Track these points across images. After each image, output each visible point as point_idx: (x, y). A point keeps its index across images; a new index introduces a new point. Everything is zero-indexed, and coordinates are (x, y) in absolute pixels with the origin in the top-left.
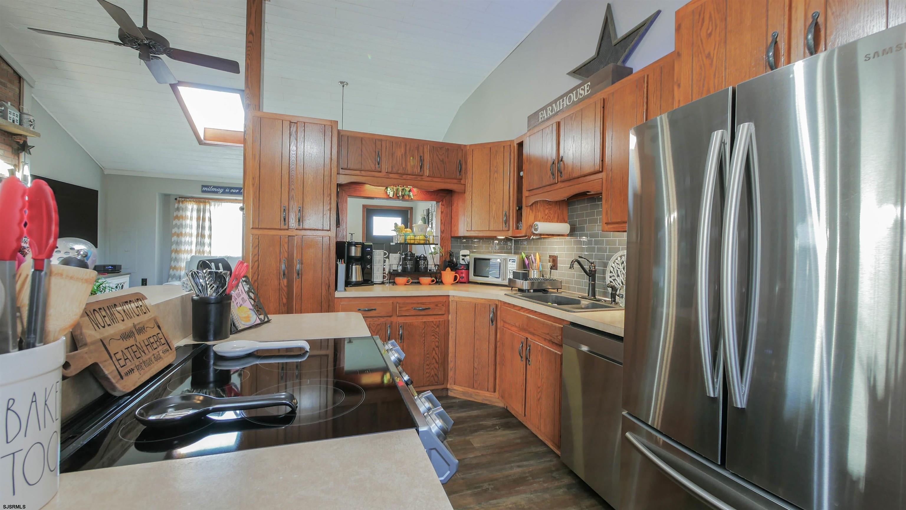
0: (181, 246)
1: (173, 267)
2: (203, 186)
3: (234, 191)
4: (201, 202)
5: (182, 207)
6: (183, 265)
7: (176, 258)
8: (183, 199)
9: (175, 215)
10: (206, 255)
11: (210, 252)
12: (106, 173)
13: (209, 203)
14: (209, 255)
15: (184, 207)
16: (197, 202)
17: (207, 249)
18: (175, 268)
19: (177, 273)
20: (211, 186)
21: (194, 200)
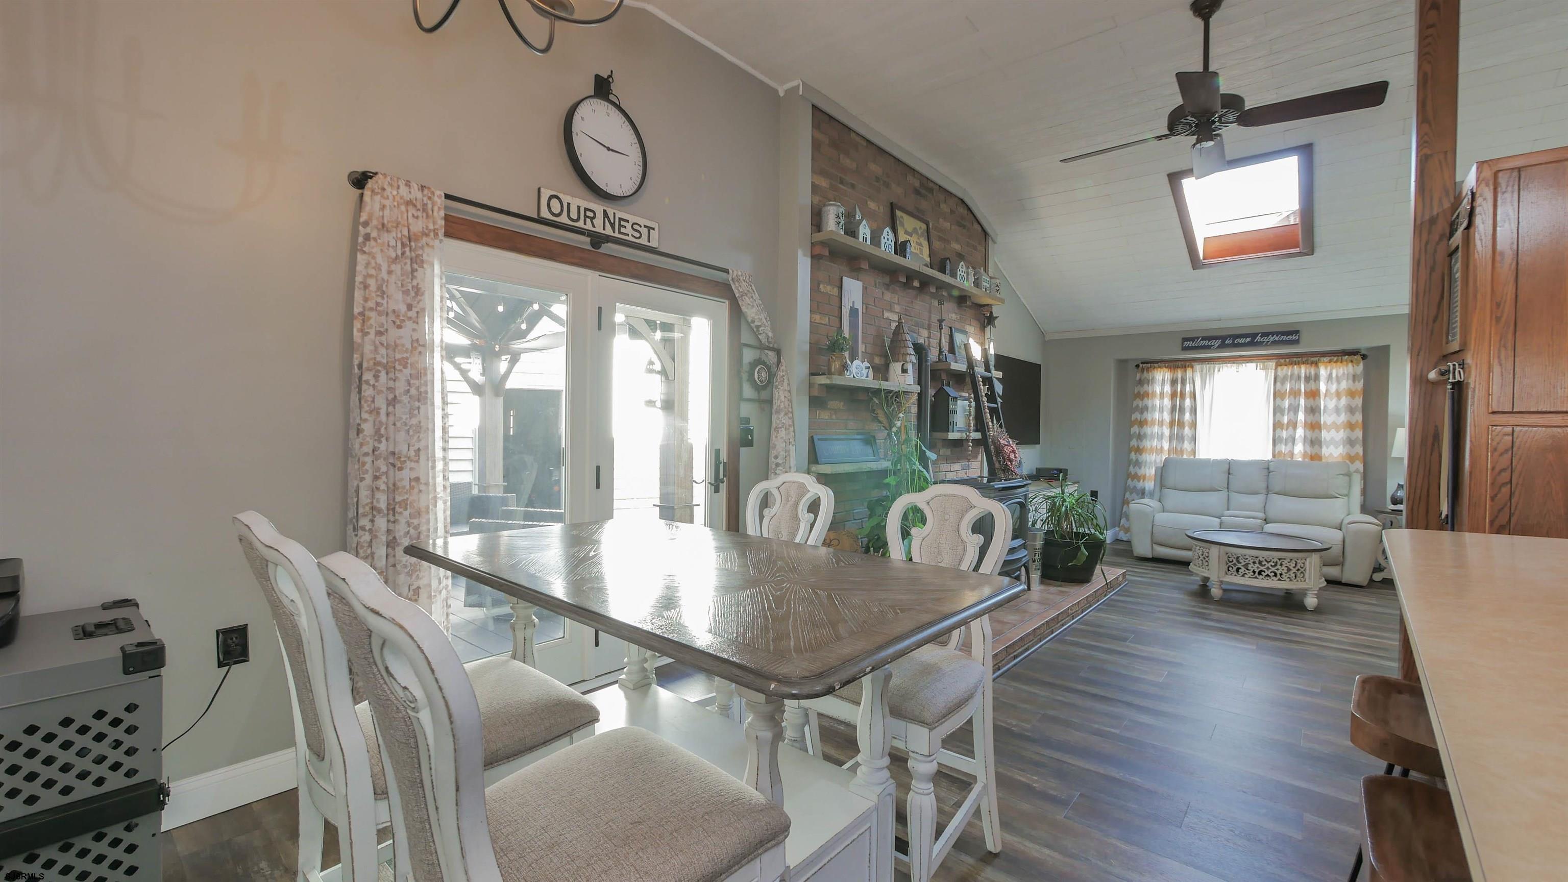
0: (1144, 440)
1: (1133, 474)
2: (1185, 340)
3: (1242, 341)
4: (1178, 367)
5: (1147, 377)
6: (1151, 472)
7: (1137, 460)
8: (1149, 365)
9: (1136, 391)
10: (1185, 457)
11: (1194, 452)
12: (1047, 339)
13: (1192, 367)
14: (1192, 457)
15: (1150, 378)
16: (1170, 368)
17: (1187, 445)
18: (1136, 477)
19: (1140, 485)
20: (1198, 338)
21: (1167, 365)
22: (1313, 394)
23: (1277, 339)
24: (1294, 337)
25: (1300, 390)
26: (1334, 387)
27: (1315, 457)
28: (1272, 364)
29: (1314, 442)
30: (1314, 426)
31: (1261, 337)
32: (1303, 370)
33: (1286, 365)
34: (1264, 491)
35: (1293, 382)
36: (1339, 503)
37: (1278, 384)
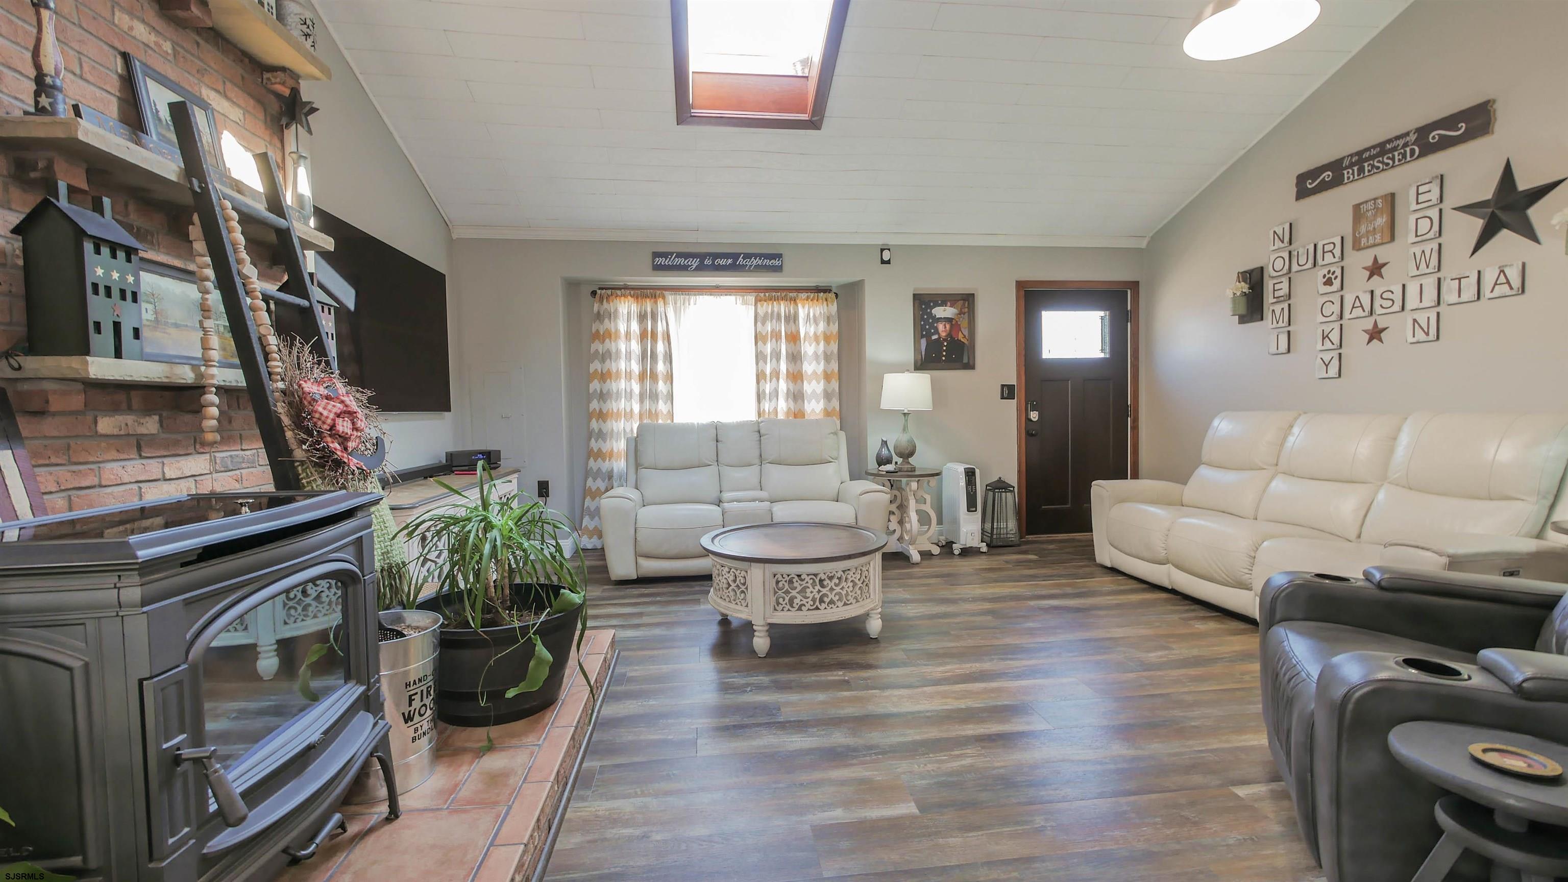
0: (609, 401)
1: (596, 451)
2: (656, 255)
3: (722, 262)
4: (647, 297)
5: (609, 309)
6: (620, 445)
7: (600, 430)
8: (609, 292)
9: (594, 330)
10: (660, 421)
11: (671, 415)
12: (455, 236)
13: (664, 298)
14: (669, 421)
15: (612, 311)
16: (637, 298)
17: (662, 406)
18: (600, 455)
19: (605, 466)
20: (672, 254)
21: (632, 292)
22: (793, 338)
23: (760, 262)
24: (776, 263)
25: (780, 331)
26: (812, 330)
27: (799, 414)
28: (751, 298)
29: (797, 396)
30: (796, 377)
31: (744, 258)
32: (782, 308)
33: (765, 301)
34: (757, 461)
35: (774, 321)
36: (830, 468)
37: (759, 324)
